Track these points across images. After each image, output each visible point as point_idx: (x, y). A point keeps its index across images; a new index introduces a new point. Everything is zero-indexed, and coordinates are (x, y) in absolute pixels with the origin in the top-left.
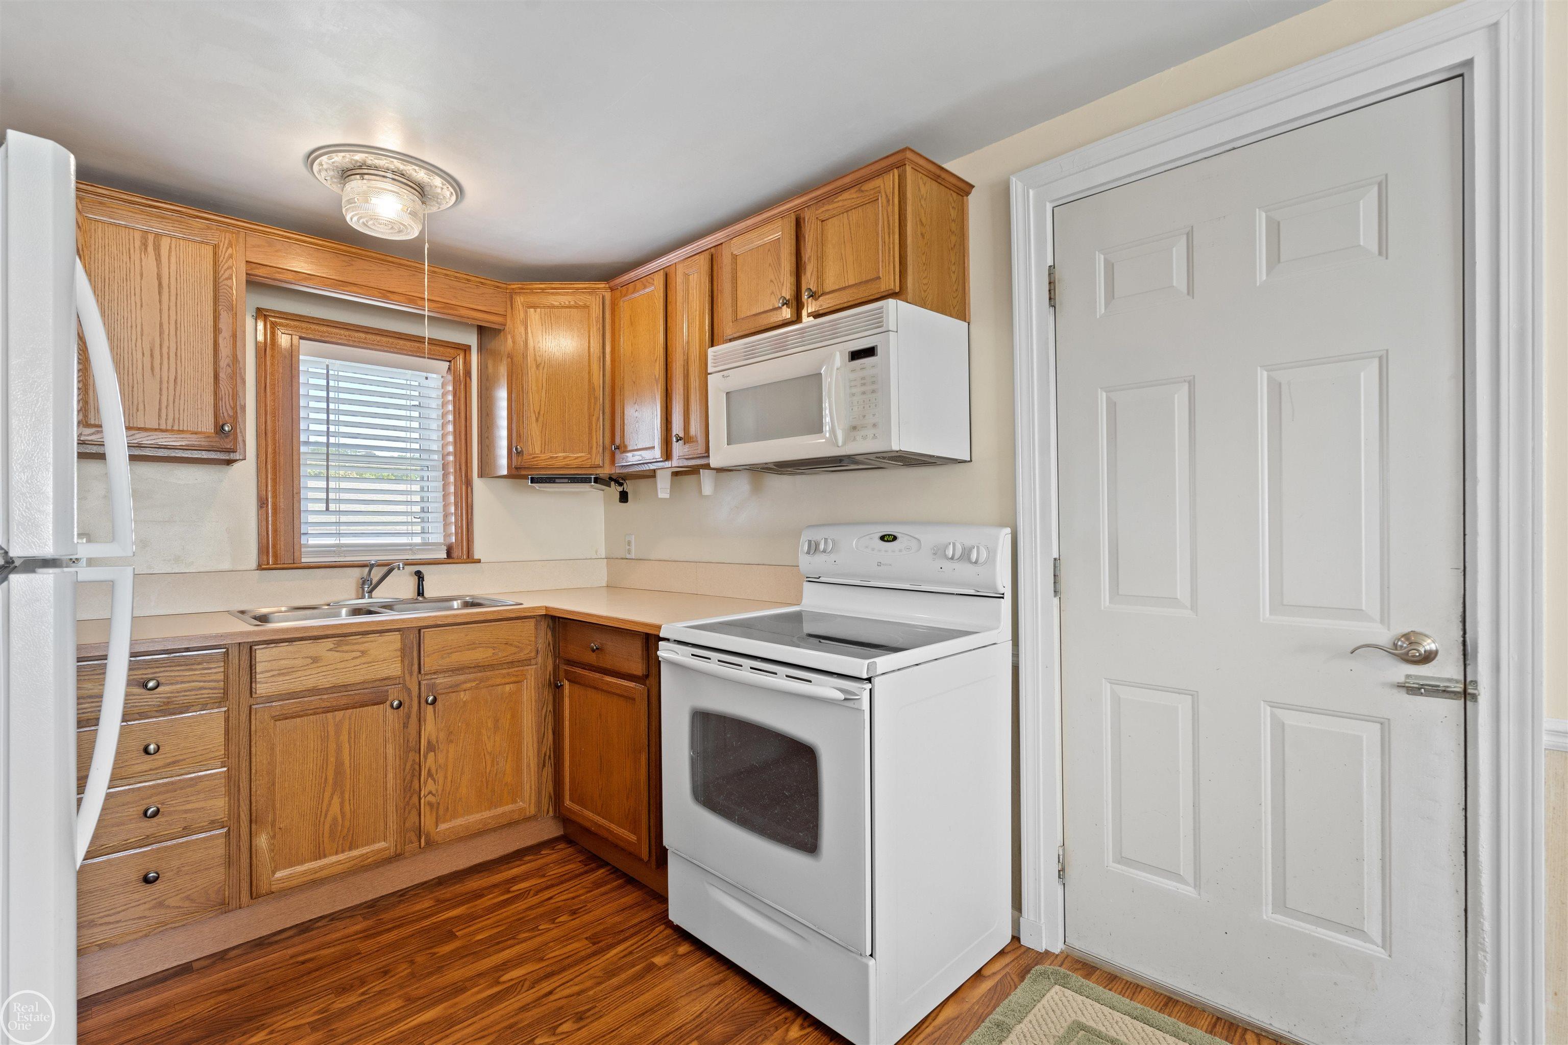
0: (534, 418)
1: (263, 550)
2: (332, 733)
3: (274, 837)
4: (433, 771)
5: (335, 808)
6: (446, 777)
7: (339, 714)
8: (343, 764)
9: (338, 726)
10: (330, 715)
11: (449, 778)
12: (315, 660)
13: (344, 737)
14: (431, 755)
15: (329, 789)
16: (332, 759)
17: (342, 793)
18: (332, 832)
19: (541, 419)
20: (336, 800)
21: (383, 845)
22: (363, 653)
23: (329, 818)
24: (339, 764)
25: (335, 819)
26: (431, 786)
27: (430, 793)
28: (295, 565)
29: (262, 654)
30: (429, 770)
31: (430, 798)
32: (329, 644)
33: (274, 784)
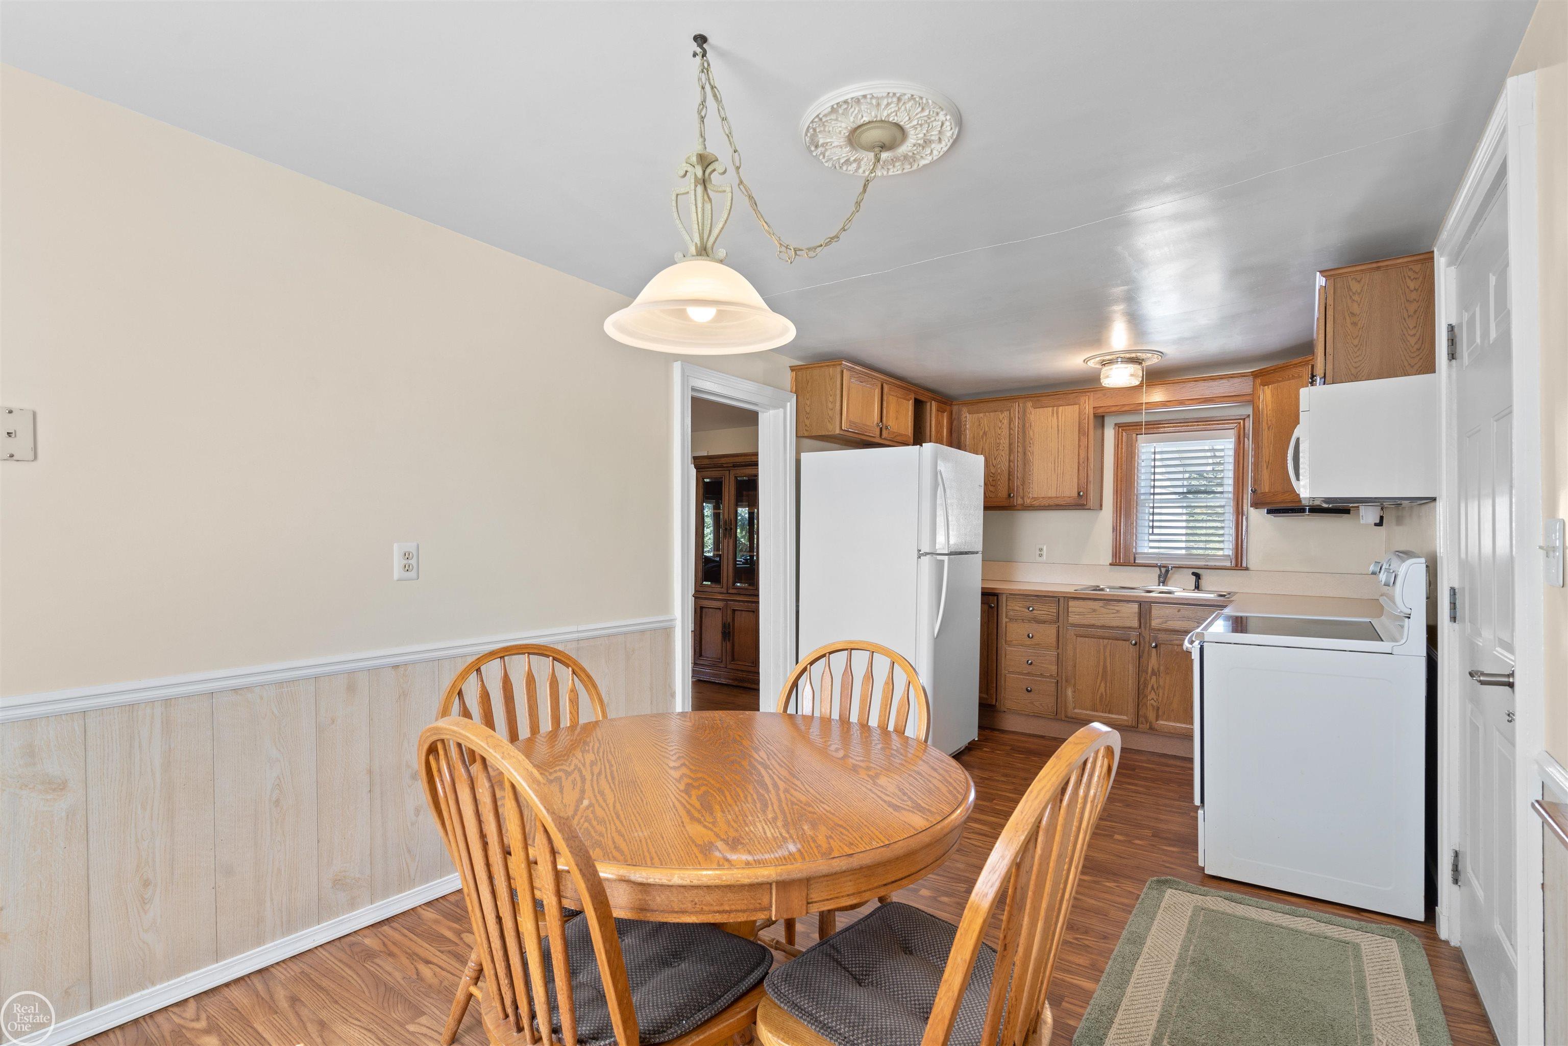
0: (1265, 467)
1: (1116, 554)
2: (1102, 650)
3: (1075, 692)
4: (1155, 687)
5: (1102, 689)
6: (1164, 694)
7: (1106, 641)
8: (1106, 667)
9: (1105, 647)
10: (1101, 640)
11: (1166, 695)
12: (1094, 610)
13: (1108, 654)
14: (1154, 678)
15: (1100, 678)
16: (1102, 663)
17: (1106, 682)
18: (1101, 700)
19: (1270, 466)
20: (1103, 685)
21: (1125, 718)
22: (1118, 611)
23: (1099, 695)
24: (1105, 667)
25: (1102, 694)
26: (1153, 695)
27: (1153, 699)
28: (1135, 564)
29: (1071, 603)
30: (1153, 686)
31: (1152, 702)
32: (1101, 603)
33: (1075, 667)
